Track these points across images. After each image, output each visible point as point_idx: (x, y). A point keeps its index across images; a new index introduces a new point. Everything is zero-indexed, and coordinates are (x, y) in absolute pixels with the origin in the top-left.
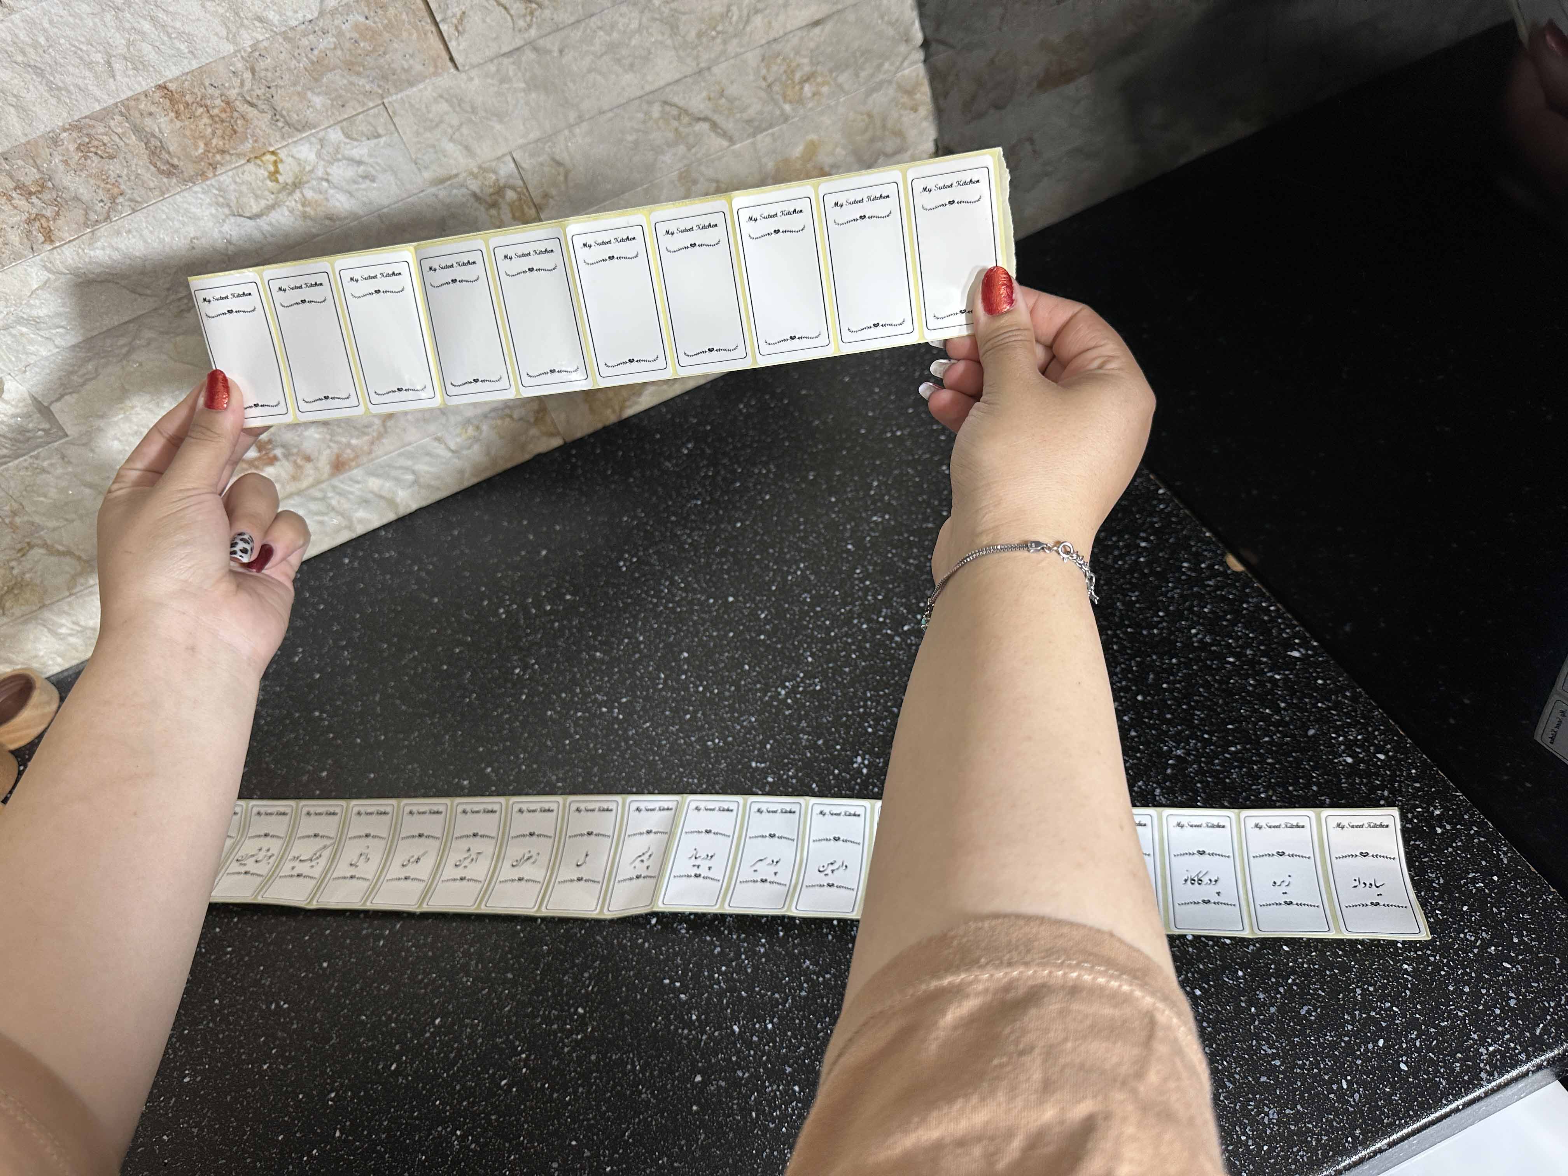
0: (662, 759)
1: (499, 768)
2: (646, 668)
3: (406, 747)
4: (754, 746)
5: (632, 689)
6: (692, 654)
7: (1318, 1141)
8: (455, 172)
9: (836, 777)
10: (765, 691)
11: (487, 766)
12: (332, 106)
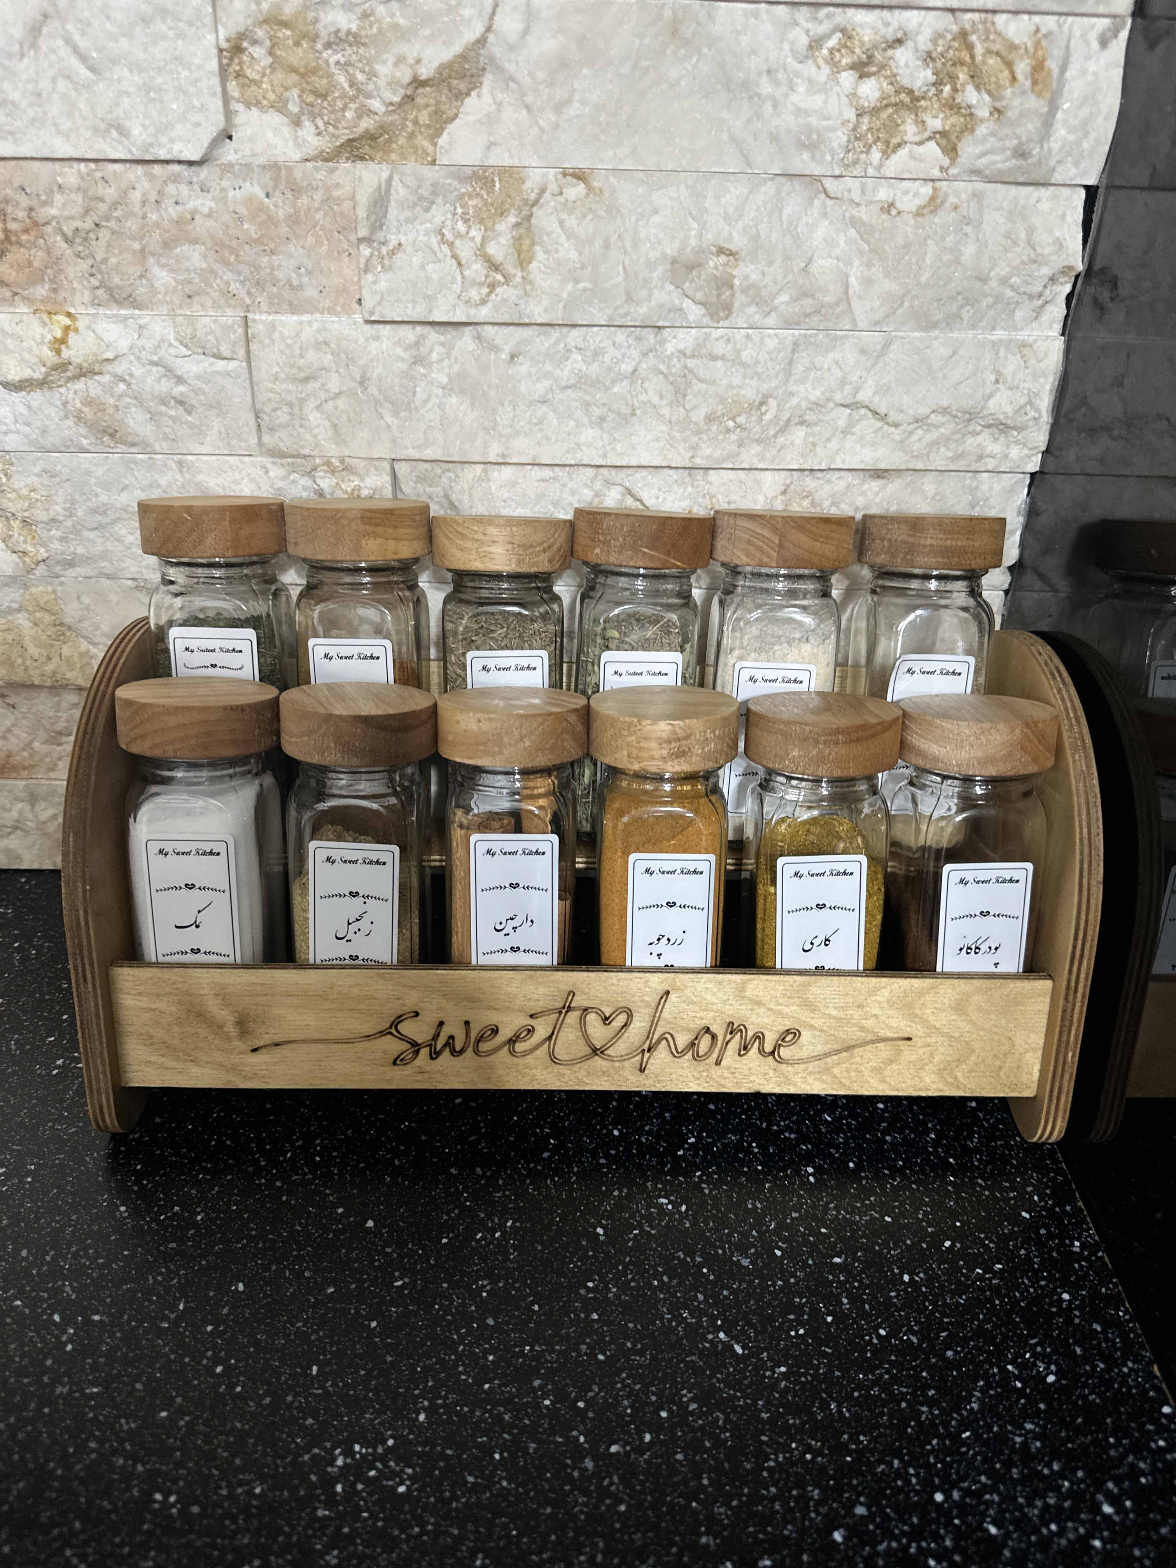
8: (306, 451)
12: (175, 288)
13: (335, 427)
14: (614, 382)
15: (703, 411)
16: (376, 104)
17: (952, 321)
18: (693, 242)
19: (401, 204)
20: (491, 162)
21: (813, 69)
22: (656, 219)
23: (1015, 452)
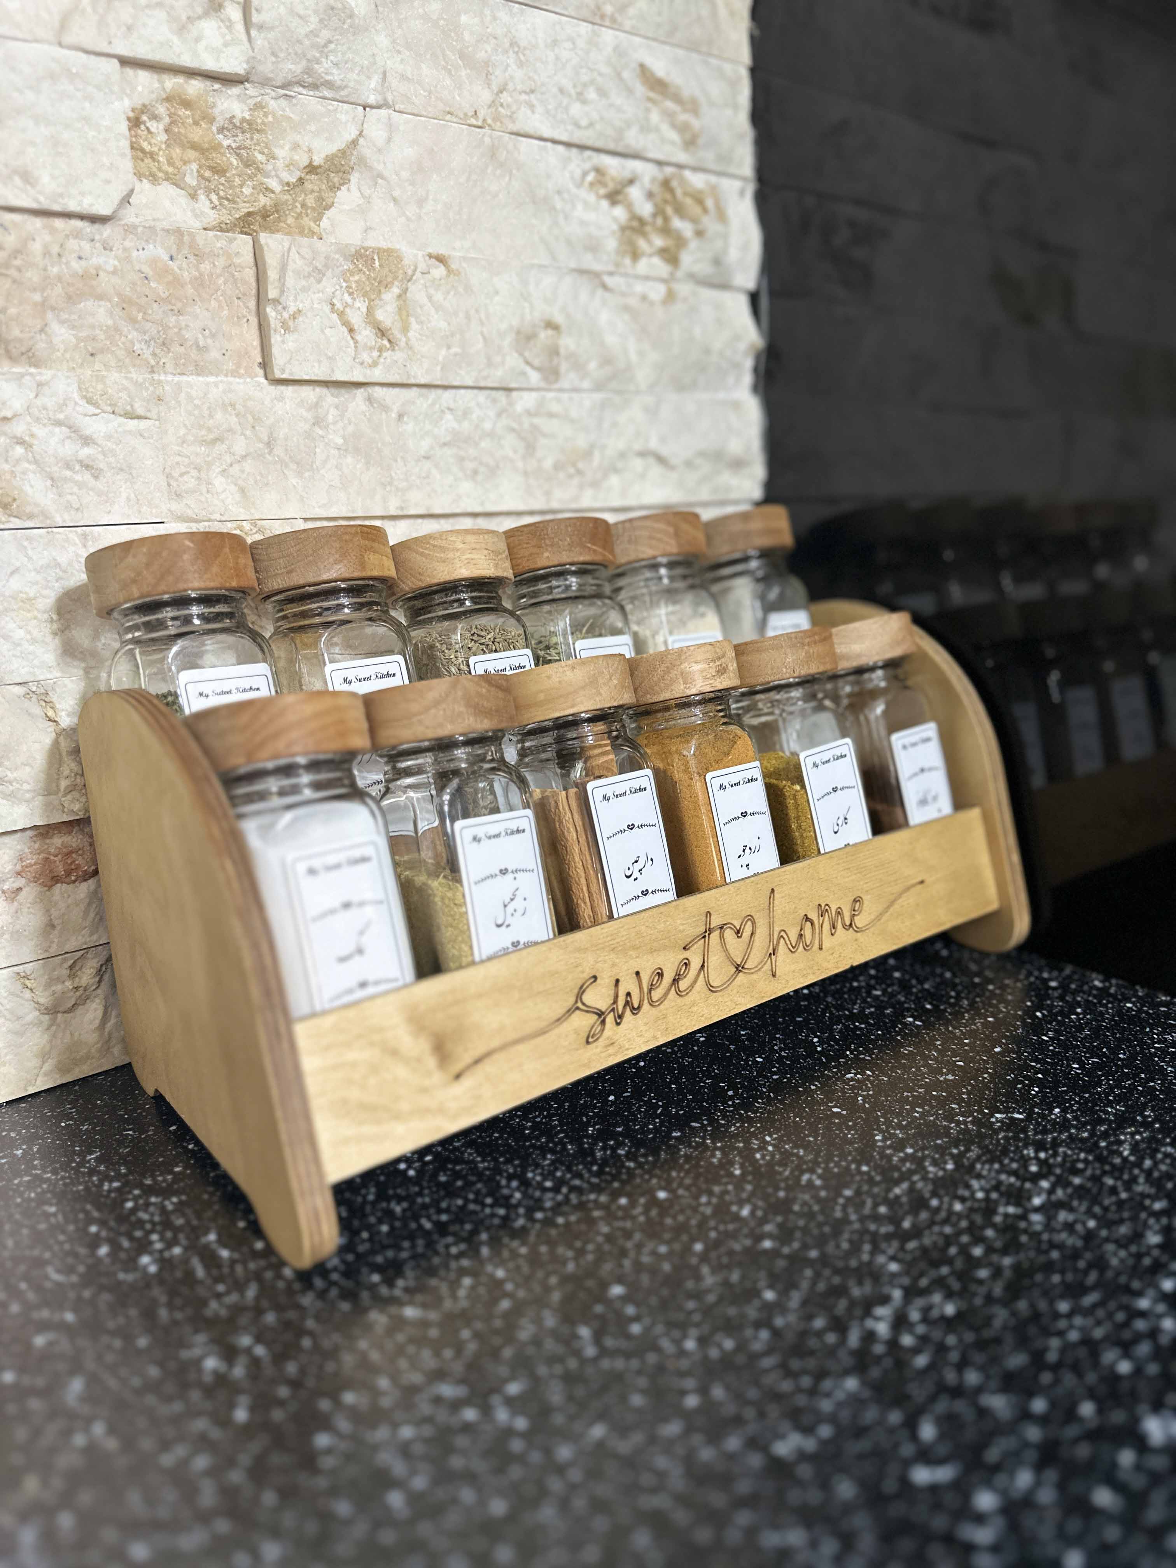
12: (76, 347)
14: (481, 438)
15: (551, 461)
16: (273, 184)
17: (693, 385)
18: (528, 317)
19: (297, 273)
20: (370, 243)
21: (585, 193)
22: (497, 299)
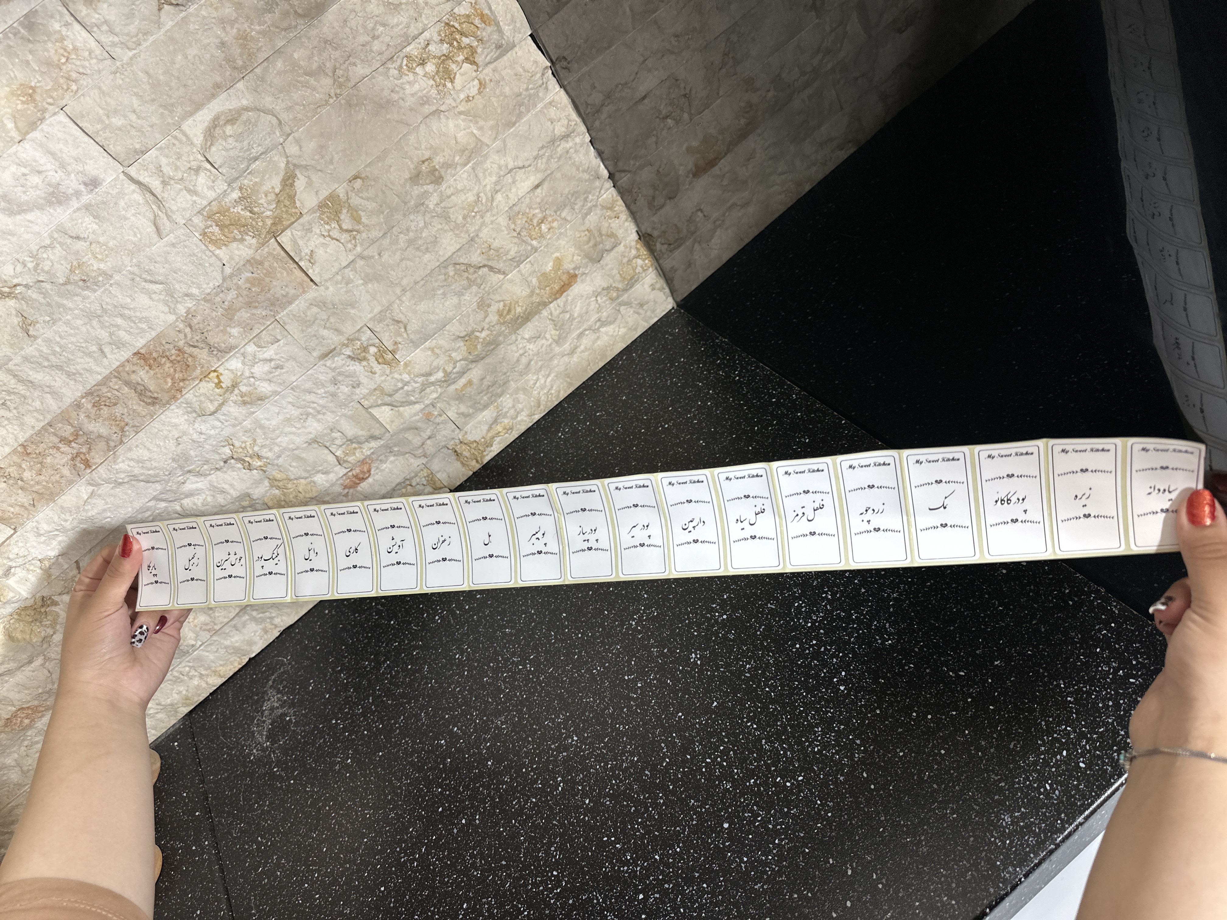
0: (566, 690)
1: (462, 726)
2: (541, 631)
3: (397, 728)
4: (623, 665)
5: (535, 647)
6: (569, 614)
7: (1040, 828)
8: (333, 347)
9: (681, 672)
10: (622, 625)
11: (454, 727)
12: (244, 331)
13: (336, 330)
14: (421, 233)
15: (460, 217)
16: (268, 213)
17: (520, 116)
18: (412, 166)
19: (302, 237)
20: (321, 198)
21: (407, 77)
22: (392, 169)
23: (578, 140)
